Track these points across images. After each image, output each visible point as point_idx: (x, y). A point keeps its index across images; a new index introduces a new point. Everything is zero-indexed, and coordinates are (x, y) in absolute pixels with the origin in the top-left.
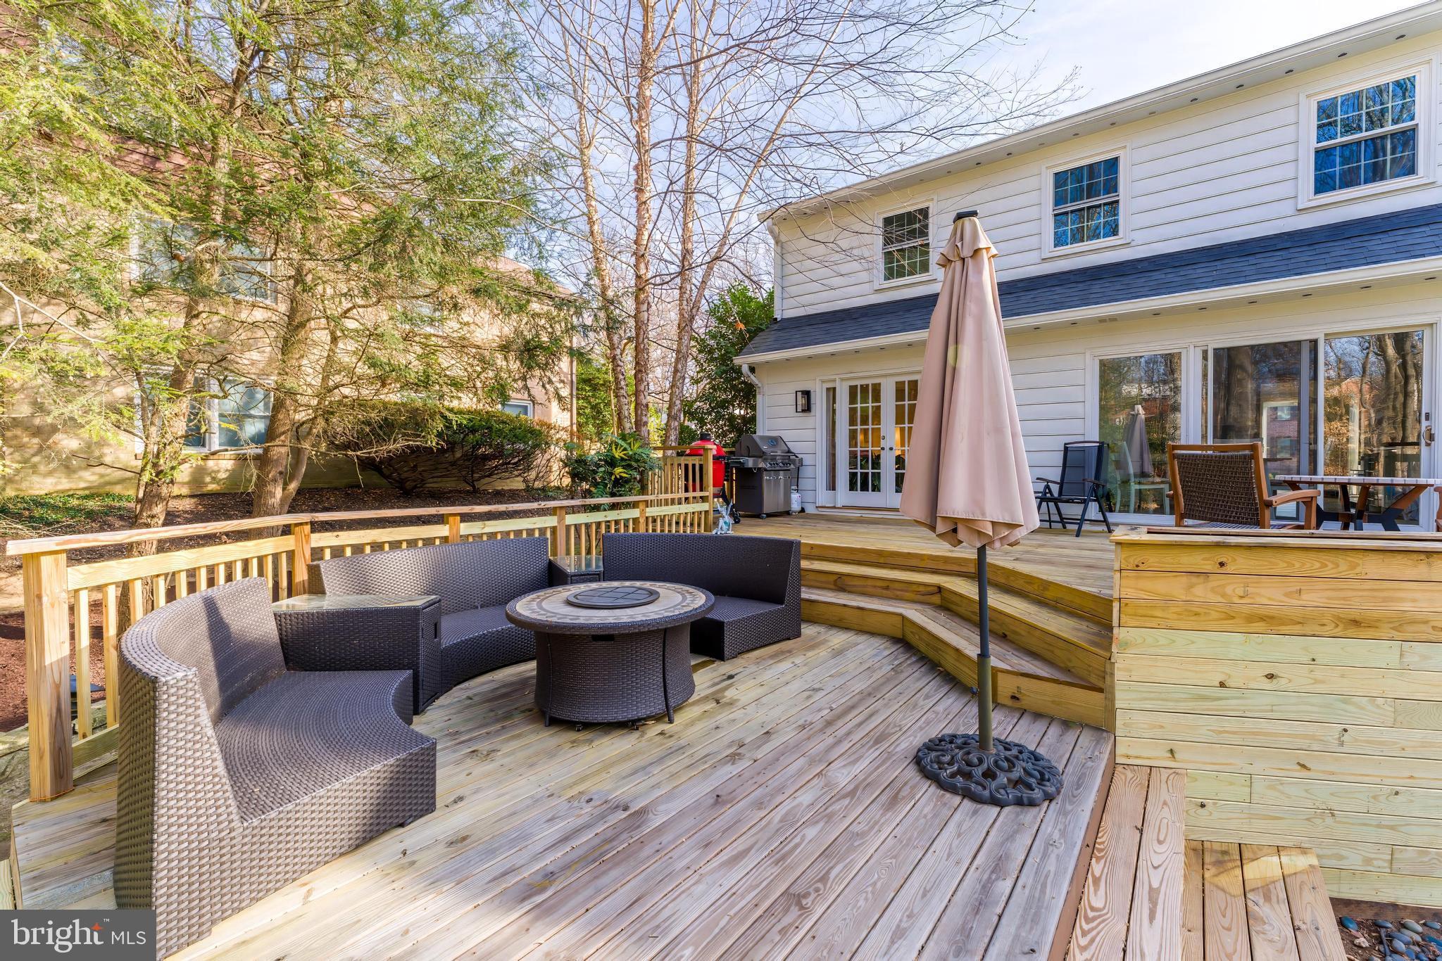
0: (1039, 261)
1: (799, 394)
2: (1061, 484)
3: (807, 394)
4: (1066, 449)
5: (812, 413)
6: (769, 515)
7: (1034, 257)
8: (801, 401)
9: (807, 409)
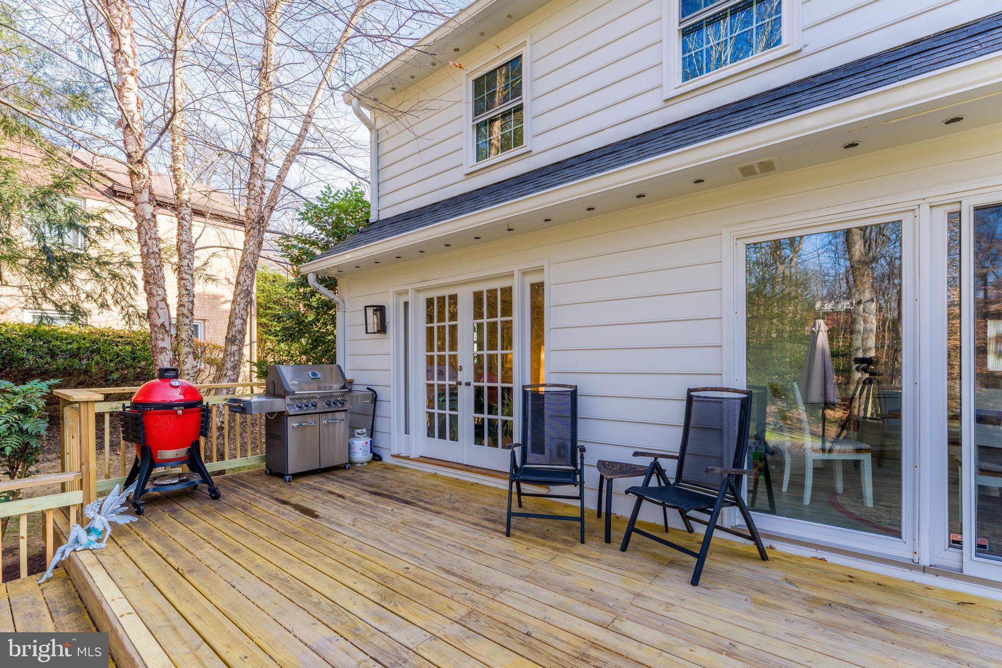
0: (662, 104)
1: (370, 311)
2: (681, 459)
3: (380, 310)
4: (690, 399)
5: (387, 335)
6: (297, 476)
7: (654, 100)
8: (373, 319)
9: (382, 329)
